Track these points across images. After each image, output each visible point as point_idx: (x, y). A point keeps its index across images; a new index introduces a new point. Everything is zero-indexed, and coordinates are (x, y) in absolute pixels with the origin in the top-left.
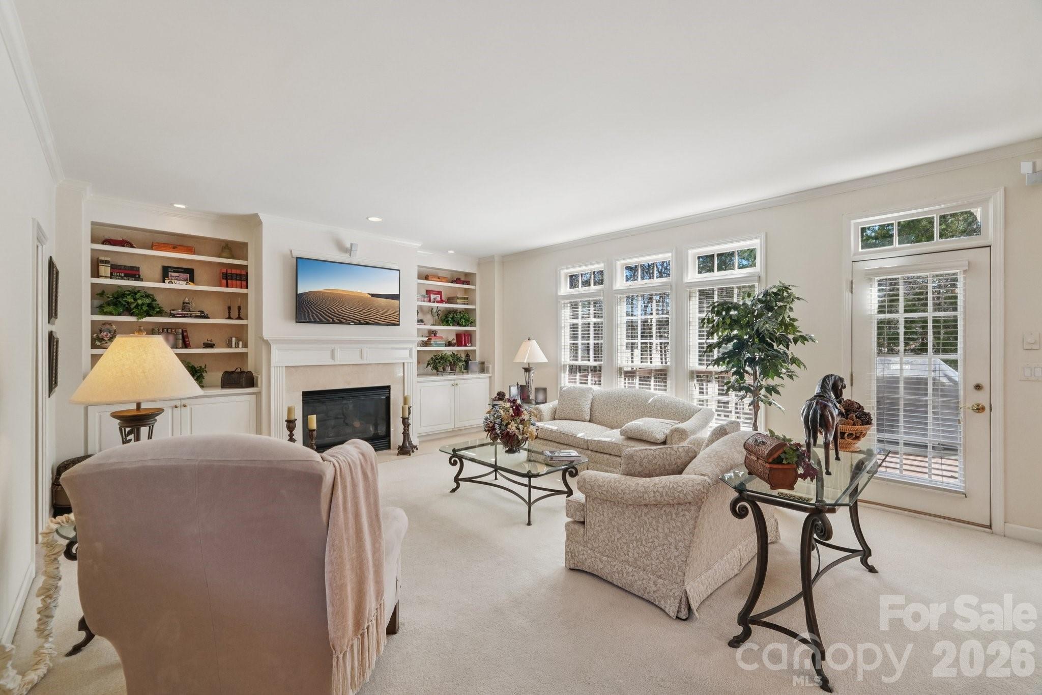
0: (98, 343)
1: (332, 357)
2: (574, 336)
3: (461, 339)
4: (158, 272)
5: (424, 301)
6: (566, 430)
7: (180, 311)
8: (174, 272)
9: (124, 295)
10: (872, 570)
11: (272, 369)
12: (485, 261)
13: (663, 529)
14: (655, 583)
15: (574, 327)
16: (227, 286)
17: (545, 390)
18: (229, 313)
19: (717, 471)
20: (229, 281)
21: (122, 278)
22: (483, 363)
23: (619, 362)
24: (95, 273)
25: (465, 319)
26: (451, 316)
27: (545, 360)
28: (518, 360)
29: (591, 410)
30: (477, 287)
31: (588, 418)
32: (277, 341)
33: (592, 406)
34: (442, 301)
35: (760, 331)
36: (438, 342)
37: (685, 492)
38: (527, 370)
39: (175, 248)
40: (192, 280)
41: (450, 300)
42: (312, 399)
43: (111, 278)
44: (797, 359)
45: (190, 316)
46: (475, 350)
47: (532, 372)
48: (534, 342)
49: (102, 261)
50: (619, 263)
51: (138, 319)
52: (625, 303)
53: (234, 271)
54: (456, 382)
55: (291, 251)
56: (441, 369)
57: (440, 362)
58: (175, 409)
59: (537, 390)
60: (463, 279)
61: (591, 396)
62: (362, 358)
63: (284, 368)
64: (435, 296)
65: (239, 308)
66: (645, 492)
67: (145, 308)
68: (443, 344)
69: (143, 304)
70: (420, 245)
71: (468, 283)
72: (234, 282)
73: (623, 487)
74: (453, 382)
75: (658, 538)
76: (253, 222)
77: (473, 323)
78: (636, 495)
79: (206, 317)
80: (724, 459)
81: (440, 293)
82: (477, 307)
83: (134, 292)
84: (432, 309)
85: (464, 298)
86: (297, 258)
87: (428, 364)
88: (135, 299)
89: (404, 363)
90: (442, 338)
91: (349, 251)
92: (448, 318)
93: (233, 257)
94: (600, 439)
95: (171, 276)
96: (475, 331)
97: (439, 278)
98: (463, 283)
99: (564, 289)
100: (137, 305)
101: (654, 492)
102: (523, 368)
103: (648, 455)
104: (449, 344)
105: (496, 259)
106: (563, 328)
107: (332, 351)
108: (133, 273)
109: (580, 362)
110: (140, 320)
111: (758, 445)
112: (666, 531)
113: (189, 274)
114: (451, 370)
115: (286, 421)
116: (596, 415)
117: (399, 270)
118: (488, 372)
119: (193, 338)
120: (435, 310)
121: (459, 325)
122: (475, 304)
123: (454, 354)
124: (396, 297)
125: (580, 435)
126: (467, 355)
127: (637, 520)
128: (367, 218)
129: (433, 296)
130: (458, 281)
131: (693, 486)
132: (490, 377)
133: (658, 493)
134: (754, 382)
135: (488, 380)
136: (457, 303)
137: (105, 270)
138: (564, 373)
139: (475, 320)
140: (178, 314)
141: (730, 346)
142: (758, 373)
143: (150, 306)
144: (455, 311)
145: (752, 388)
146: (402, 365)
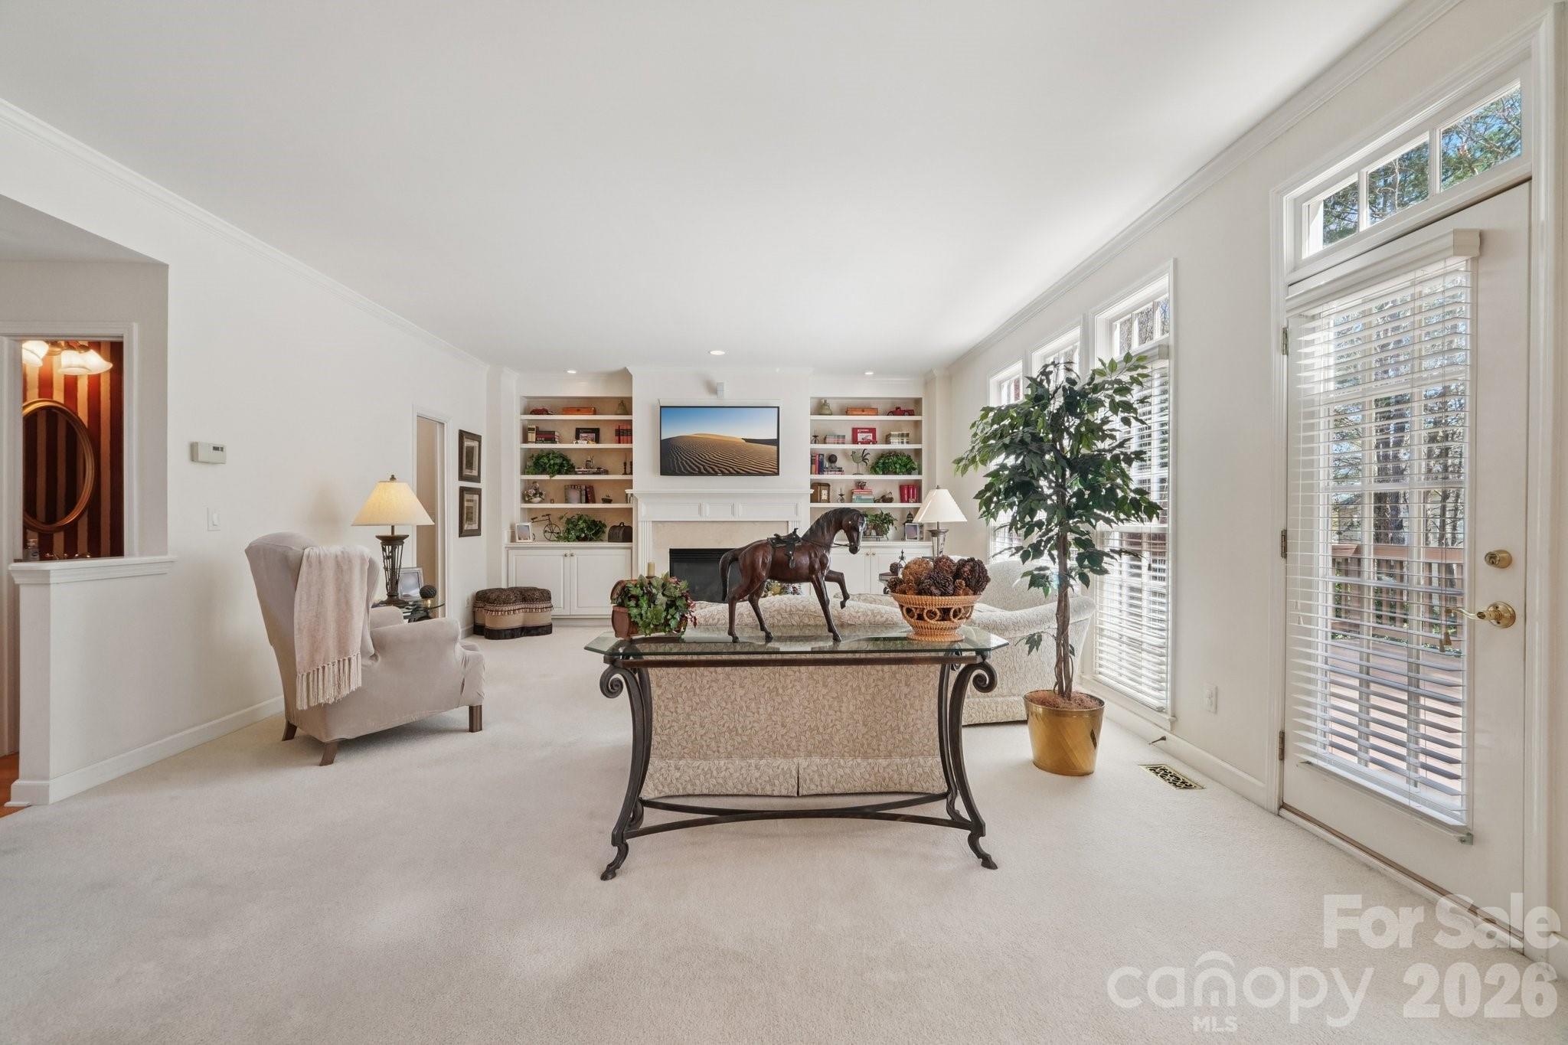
0: (527, 499)
1: (699, 512)
3: (904, 492)
4: (573, 433)
5: (842, 443)
7: (583, 469)
8: (585, 432)
9: (543, 456)
10: (987, 862)
11: (640, 524)
12: (928, 380)
16: (619, 443)
18: (625, 468)
20: (619, 437)
21: (543, 442)
24: (525, 440)
30: (925, 418)
34: (874, 442)
36: (863, 497)
38: (935, 533)
39: (578, 410)
40: (597, 441)
41: (886, 439)
42: (678, 556)
43: (536, 443)
45: (589, 473)
46: (920, 508)
48: (945, 493)
49: (530, 429)
50: (1036, 356)
51: (551, 477)
53: (623, 427)
54: (873, 550)
55: (656, 401)
58: (566, 558)
60: (906, 408)
62: (733, 513)
63: (652, 523)
64: (865, 435)
65: (627, 464)
67: (556, 468)
68: (870, 499)
69: (554, 464)
71: (911, 413)
72: (622, 438)
76: (625, 376)
77: (917, 470)
79: (606, 472)
81: (873, 431)
82: (923, 446)
83: (549, 453)
84: (854, 453)
85: (904, 435)
86: (660, 407)
88: (549, 461)
89: (788, 522)
90: (872, 491)
91: (717, 392)
92: (885, 464)
93: (623, 414)
95: (582, 437)
96: (922, 480)
97: (875, 411)
98: (904, 413)
100: (550, 465)
102: (930, 531)
104: (885, 499)
105: (937, 373)
107: (700, 507)
108: (550, 437)
110: (553, 478)
113: (595, 433)
114: (879, 534)
117: (778, 408)
119: (600, 493)
120: (859, 455)
121: (898, 473)
122: (921, 443)
123: (886, 512)
124: (775, 442)
126: (908, 515)
129: (860, 437)
130: (897, 411)
136: (893, 443)
137: (532, 436)
139: (920, 466)
140: (579, 471)
143: (562, 465)
146: (785, 524)
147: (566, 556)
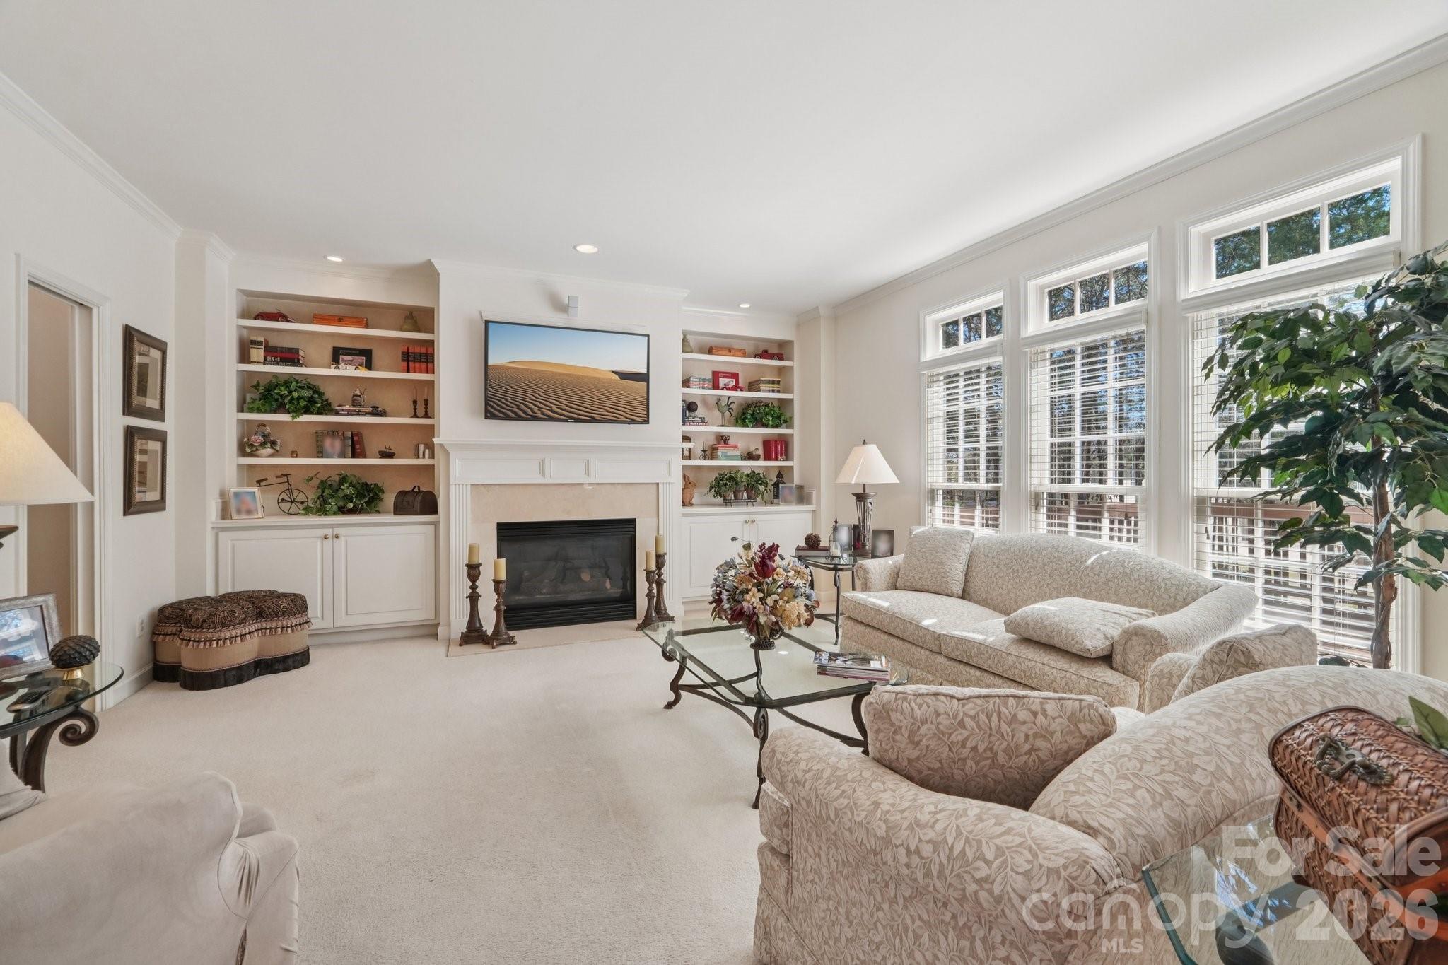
0: (248, 450)
1: (542, 472)
2: (951, 435)
3: (770, 448)
4: (328, 354)
5: (703, 388)
6: (904, 611)
7: (347, 407)
8: (347, 354)
9: (277, 386)
11: (452, 489)
12: (806, 319)
15: (951, 416)
16: (408, 371)
17: (890, 533)
18: (415, 409)
20: (411, 364)
21: (278, 364)
22: (800, 488)
23: (1034, 482)
24: (244, 357)
25: (772, 416)
26: (750, 412)
27: (893, 479)
28: (842, 479)
29: (966, 575)
30: (795, 363)
31: (958, 589)
32: (464, 447)
33: (968, 567)
34: (735, 388)
35: (1395, 369)
36: (730, 454)
38: (860, 497)
39: (340, 320)
40: (369, 366)
41: (752, 386)
42: (510, 534)
43: (264, 364)
45: (359, 414)
46: (792, 467)
47: (870, 500)
48: (873, 449)
49: (253, 342)
50: (1033, 285)
51: (293, 417)
52: (1048, 363)
53: (417, 350)
54: (753, 517)
55: (481, 314)
56: (731, 495)
57: (726, 484)
58: (325, 541)
59: (876, 533)
60: (776, 351)
61: (967, 548)
62: (588, 473)
63: (469, 487)
64: (727, 380)
65: (426, 402)
67: (303, 403)
68: (737, 456)
69: (299, 398)
70: (686, 295)
71: (780, 357)
72: (417, 365)
73: (841, 800)
74: (746, 517)
76: (427, 274)
77: (788, 423)
79: (383, 414)
80: (1197, 777)
81: (735, 376)
82: (795, 396)
83: (288, 381)
84: (719, 400)
85: (773, 382)
86: (487, 322)
87: (711, 488)
88: (290, 392)
89: (658, 484)
90: (736, 446)
91: (564, 308)
92: (750, 414)
93: (419, 330)
94: (964, 634)
95: (343, 361)
96: (793, 435)
97: (732, 351)
98: (772, 357)
99: (933, 348)
100: (292, 399)
102: (854, 495)
103: (938, 715)
104: (750, 456)
105: (822, 312)
106: (930, 421)
107: (542, 464)
108: (291, 357)
109: (961, 484)
110: (296, 420)
111: (1339, 778)
113: (366, 356)
114: (749, 498)
115: (467, 565)
116: (976, 585)
117: (648, 336)
118: (809, 503)
119: (374, 443)
120: (724, 403)
121: (765, 426)
122: (792, 392)
123: (753, 472)
124: (644, 378)
125: (926, 623)
126: (780, 475)
128: (575, 247)
129: (722, 381)
130: (765, 354)
132: (814, 511)
134: (1377, 522)
135: (809, 516)
136: (760, 391)
137: (257, 353)
138: (933, 504)
139: (792, 418)
140: (343, 410)
141: (1298, 426)
142: (1391, 498)
143: (311, 400)
144: (757, 404)
145: (1371, 538)
146: (655, 486)
147: (326, 538)
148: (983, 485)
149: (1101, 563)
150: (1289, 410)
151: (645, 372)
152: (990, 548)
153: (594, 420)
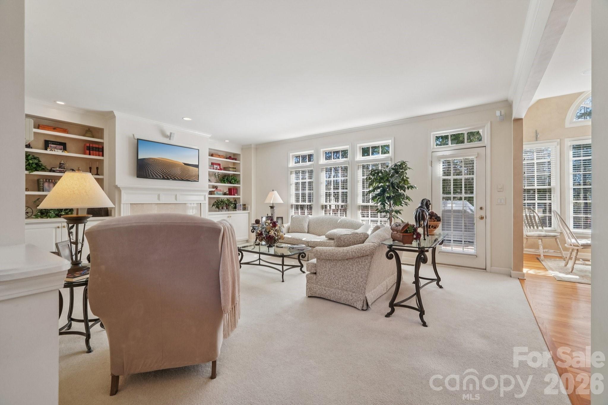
1: (159, 199)
2: (297, 189)
3: (232, 191)
4: (41, 143)
5: (211, 169)
6: (296, 237)
7: (58, 169)
8: (53, 144)
10: (441, 287)
11: (122, 205)
12: (246, 148)
13: (355, 270)
14: (352, 296)
15: (297, 184)
16: (90, 154)
17: (282, 218)
18: (91, 171)
19: (379, 241)
20: (91, 152)
22: (244, 205)
23: (322, 202)
25: (234, 180)
26: (226, 178)
27: (282, 202)
28: (267, 201)
29: (308, 227)
30: (241, 162)
31: (307, 231)
32: (126, 188)
33: (308, 225)
34: (221, 169)
35: (393, 182)
36: (218, 193)
37: (366, 250)
38: (272, 207)
39: (54, 129)
40: (65, 149)
41: (225, 169)
44: (409, 197)
46: (240, 198)
47: (275, 208)
48: (275, 192)
50: (322, 150)
51: (30, 172)
52: (325, 171)
53: (94, 146)
54: (230, 215)
55: (134, 135)
56: (221, 208)
57: (220, 204)
58: (58, 229)
59: (278, 218)
60: (233, 157)
61: (308, 220)
62: (176, 199)
63: (129, 205)
64: (217, 166)
65: (97, 168)
66: (348, 252)
67: (34, 166)
68: (221, 194)
69: (33, 163)
70: (210, 136)
71: (236, 159)
72: (94, 152)
74: (228, 215)
75: (353, 274)
76: (109, 116)
77: (238, 182)
78: (343, 254)
80: (382, 236)
81: (219, 165)
82: (241, 173)
84: (215, 173)
85: (234, 168)
86: (138, 139)
87: (213, 205)
89: (201, 203)
90: (220, 190)
91: (170, 137)
92: (224, 179)
93: (93, 137)
94: (315, 240)
95: (51, 147)
96: (240, 187)
97: (219, 156)
98: (233, 159)
99: (292, 164)
100: (29, 164)
101: (352, 252)
102: (270, 206)
104: (225, 194)
105: (253, 146)
106: (291, 185)
107: (159, 196)
109: (300, 203)
110: (31, 173)
111: (397, 227)
112: (357, 270)
113: (63, 146)
114: (227, 208)
116: (311, 230)
117: (199, 150)
118: (247, 210)
120: (217, 174)
121: (231, 183)
122: (240, 172)
123: (228, 199)
124: (197, 166)
125: (304, 239)
126: (235, 201)
127: (343, 267)
128: (183, 118)
129: (215, 166)
130: (230, 158)
131: (369, 247)
132: (249, 213)
133: (353, 252)
134: (390, 208)
135: (247, 214)
136: (230, 171)
138: (292, 209)
139: (240, 181)
140: (57, 170)
141: (379, 190)
142: (392, 204)
143: (37, 165)
144: (228, 175)
145: (389, 211)
146: (200, 204)
147: (58, 227)
148: (307, 203)
149: (341, 221)
150: (378, 188)
151: (198, 164)
152: (314, 220)
153: (182, 180)
